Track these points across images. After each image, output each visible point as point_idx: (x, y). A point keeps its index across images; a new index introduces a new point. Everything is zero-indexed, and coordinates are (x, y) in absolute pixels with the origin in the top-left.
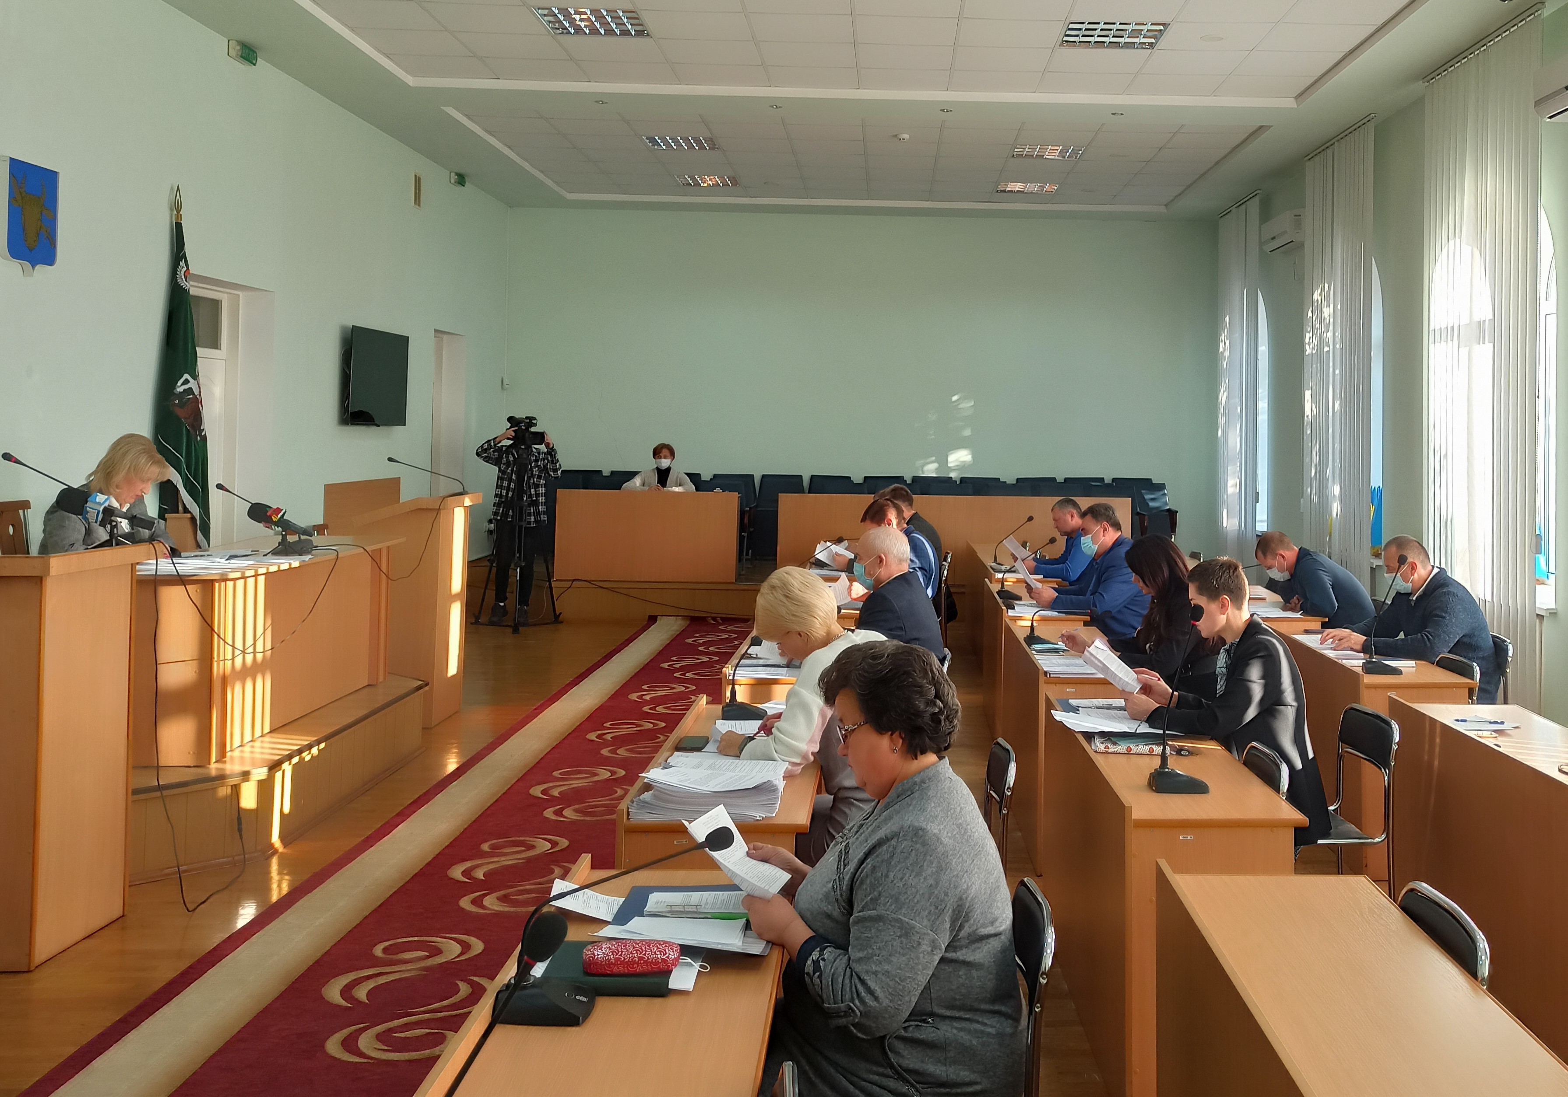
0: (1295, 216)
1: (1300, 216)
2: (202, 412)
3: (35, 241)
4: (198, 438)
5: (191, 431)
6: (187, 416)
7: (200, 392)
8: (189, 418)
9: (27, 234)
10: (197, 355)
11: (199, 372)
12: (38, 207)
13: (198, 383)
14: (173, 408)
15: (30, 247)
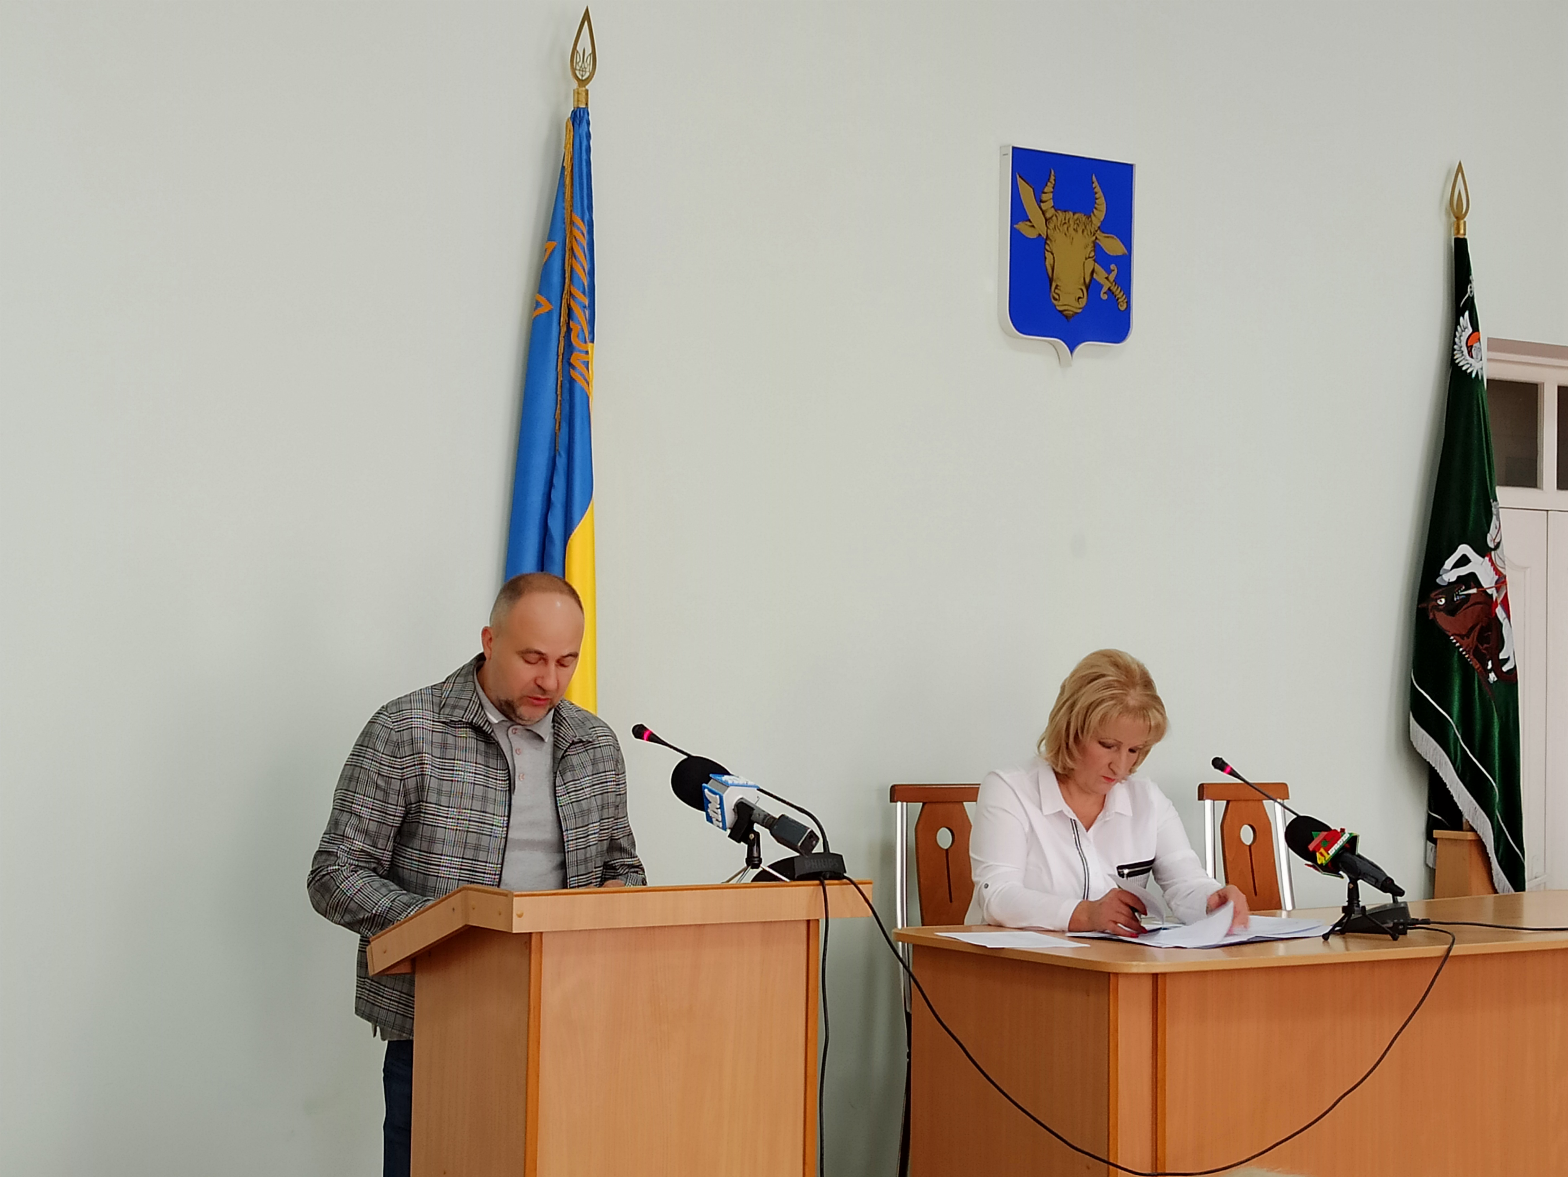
2: (1505, 623)
3: (1079, 298)
4: (1492, 677)
5: (1475, 663)
6: (1464, 633)
7: (1501, 582)
8: (1468, 635)
9: (1059, 288)
10: (1493, 504)
11: (1497, 540)
12: (1088, 235)
13: (1493, 564)
14: (1434, 615)
15: (1065, 310)
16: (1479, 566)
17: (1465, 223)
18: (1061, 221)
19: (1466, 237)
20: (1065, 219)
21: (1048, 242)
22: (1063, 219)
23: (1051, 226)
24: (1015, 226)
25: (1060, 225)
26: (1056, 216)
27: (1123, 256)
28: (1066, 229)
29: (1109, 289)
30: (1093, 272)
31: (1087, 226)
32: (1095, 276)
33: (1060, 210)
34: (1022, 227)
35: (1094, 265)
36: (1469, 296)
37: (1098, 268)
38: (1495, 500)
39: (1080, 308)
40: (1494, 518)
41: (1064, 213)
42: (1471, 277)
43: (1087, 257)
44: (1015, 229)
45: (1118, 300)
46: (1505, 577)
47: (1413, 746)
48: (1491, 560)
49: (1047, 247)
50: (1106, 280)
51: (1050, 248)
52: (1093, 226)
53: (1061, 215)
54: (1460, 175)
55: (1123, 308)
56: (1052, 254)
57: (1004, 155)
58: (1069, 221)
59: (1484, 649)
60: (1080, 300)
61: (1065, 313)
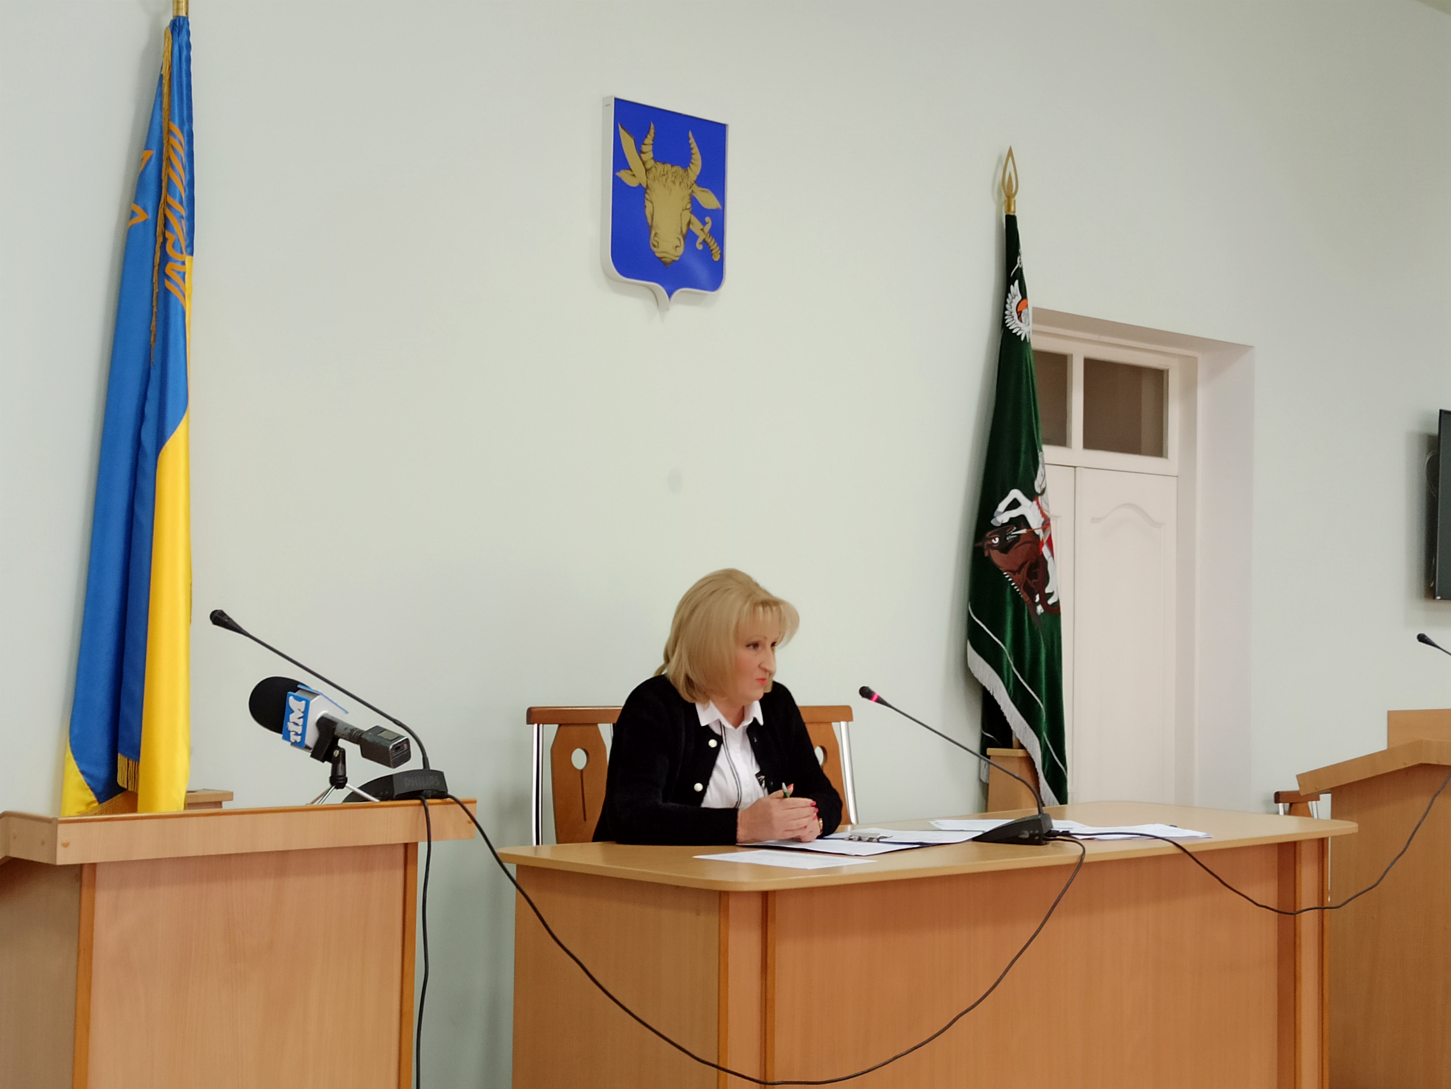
2: (1050, 560)
3: (677, 247)
4: (1040, 609)
5: (1023, 595)
6: (1015, 568)
7: (1046, 524)
8: (1019, 571)
9: (657, 235)
10: (1040, 454)
11: (1043, 486)
12: (684, 186)
13: (1040, 507)
14: (989, 552)
15: (664, 257)
16: (1028, 509)
17: (1015, 201)
18: (660, 173)
19: (1016, 214)
20: (664, 171)
21: (648, 191)
22: (662, 170)
23: (651, 176)
24: (618, 174)
25: (659, 177)
26: (655, 167)
27: (717, 210)
28: (664, 180)
29: (704, 241)
30: (689, 223)
31: (685, 180)
32: (691, 227)
33: (658, 161)
34: (623, 175)
35: (691, 217)
36: (1018, 268)
37: (694, 220)
38: (1041, 450)
39: (677, 256)
40: (1040, 466)
41: (663, 166)
42: (1020, 250)
43: (684, 209)
44: (617, 177)
45: (712, 250)
46: (1049, 520)
47: (971, 671)
48: (1038, 504)
49: (647, 196)
50: (701, 231)
51: (650, 197)
52: (689, 178)
53: (660, 166)
54: (1010, 159)
55: (717, 258)
56: (652, 202)
57: (607, 106)
58: (667, 173)
59: (1033, 584)
60: (678, 248)
61: (664, 260)
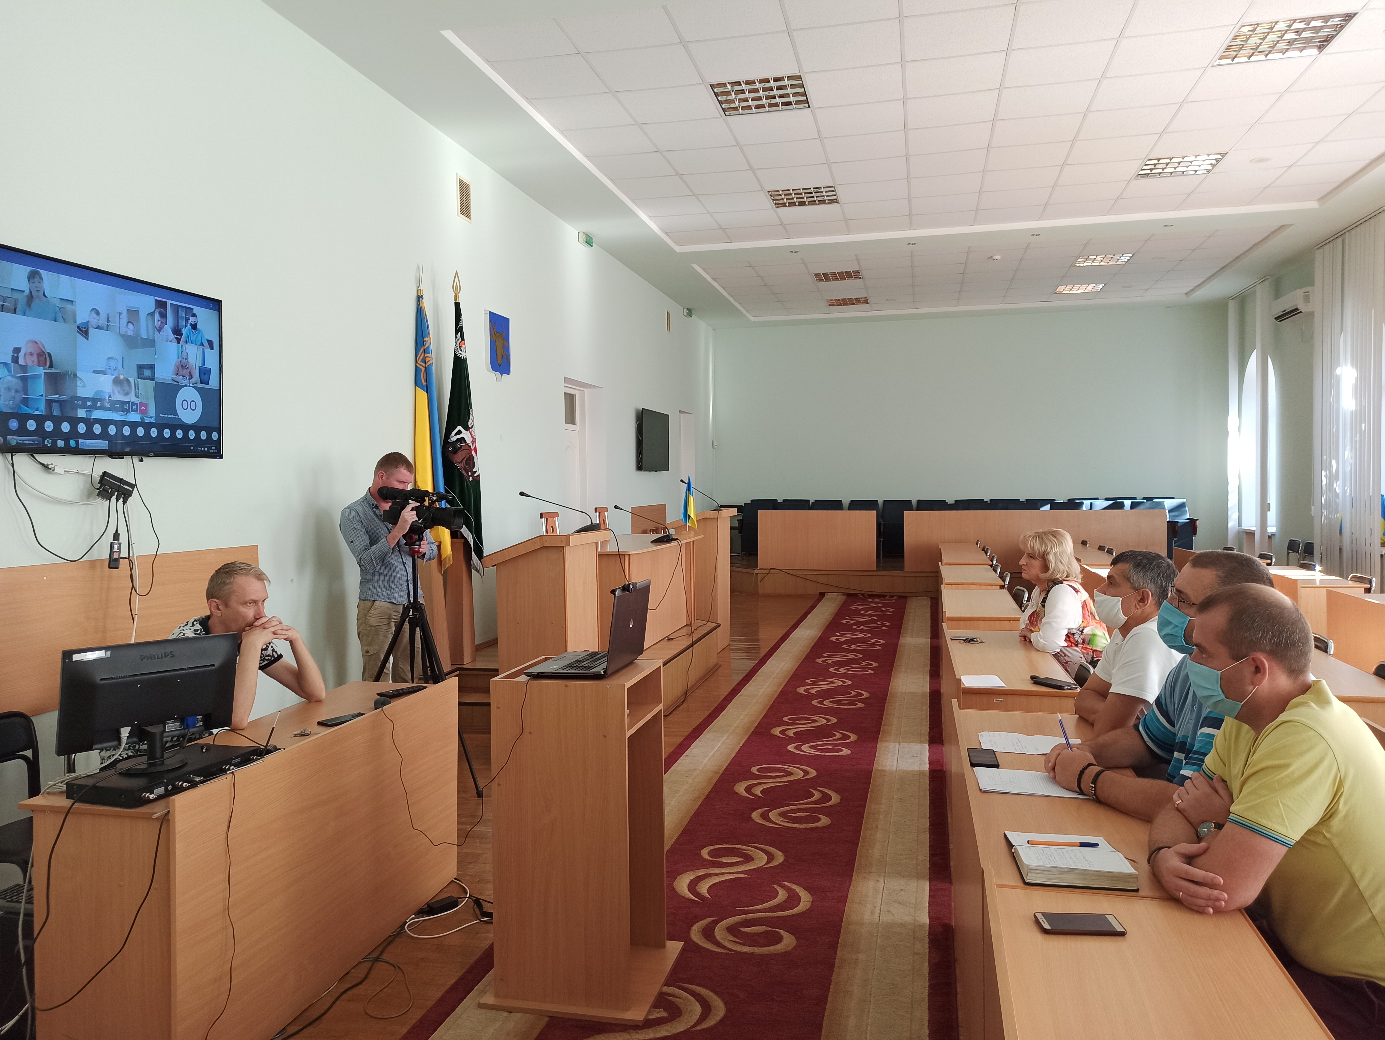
0: (1305, 292)
1: (1309, 292)
2: (475, 457)
4: (471, 479)
5: (464, 473)
7: (474, 441)
8: (461, 462)
10: (471, 410)
11: (472, 424)
13: (471, 434)
14: (450, 454)
16: (465, 434)
17: (459, 296)
19: (460, 302)
36: (461, 324)
38: (472, 408)
40: (471, 415)
42: (462, 318)
46: (475, 439)
48: (470, 432)
54: (457, 276)
59: (468, 467)
